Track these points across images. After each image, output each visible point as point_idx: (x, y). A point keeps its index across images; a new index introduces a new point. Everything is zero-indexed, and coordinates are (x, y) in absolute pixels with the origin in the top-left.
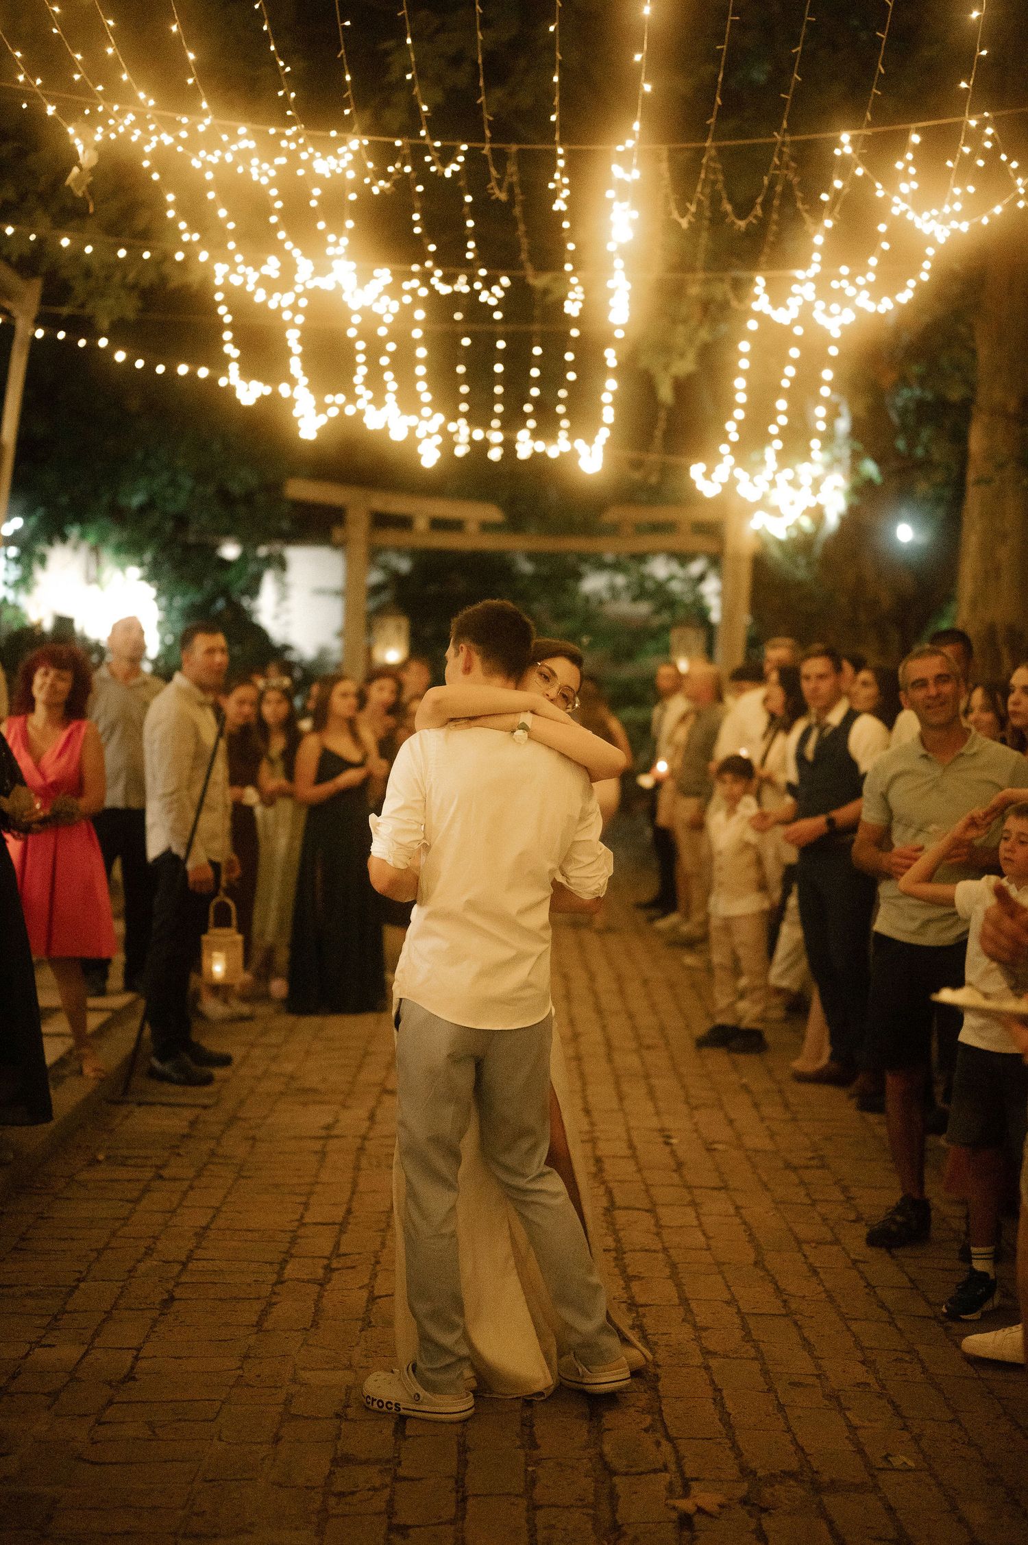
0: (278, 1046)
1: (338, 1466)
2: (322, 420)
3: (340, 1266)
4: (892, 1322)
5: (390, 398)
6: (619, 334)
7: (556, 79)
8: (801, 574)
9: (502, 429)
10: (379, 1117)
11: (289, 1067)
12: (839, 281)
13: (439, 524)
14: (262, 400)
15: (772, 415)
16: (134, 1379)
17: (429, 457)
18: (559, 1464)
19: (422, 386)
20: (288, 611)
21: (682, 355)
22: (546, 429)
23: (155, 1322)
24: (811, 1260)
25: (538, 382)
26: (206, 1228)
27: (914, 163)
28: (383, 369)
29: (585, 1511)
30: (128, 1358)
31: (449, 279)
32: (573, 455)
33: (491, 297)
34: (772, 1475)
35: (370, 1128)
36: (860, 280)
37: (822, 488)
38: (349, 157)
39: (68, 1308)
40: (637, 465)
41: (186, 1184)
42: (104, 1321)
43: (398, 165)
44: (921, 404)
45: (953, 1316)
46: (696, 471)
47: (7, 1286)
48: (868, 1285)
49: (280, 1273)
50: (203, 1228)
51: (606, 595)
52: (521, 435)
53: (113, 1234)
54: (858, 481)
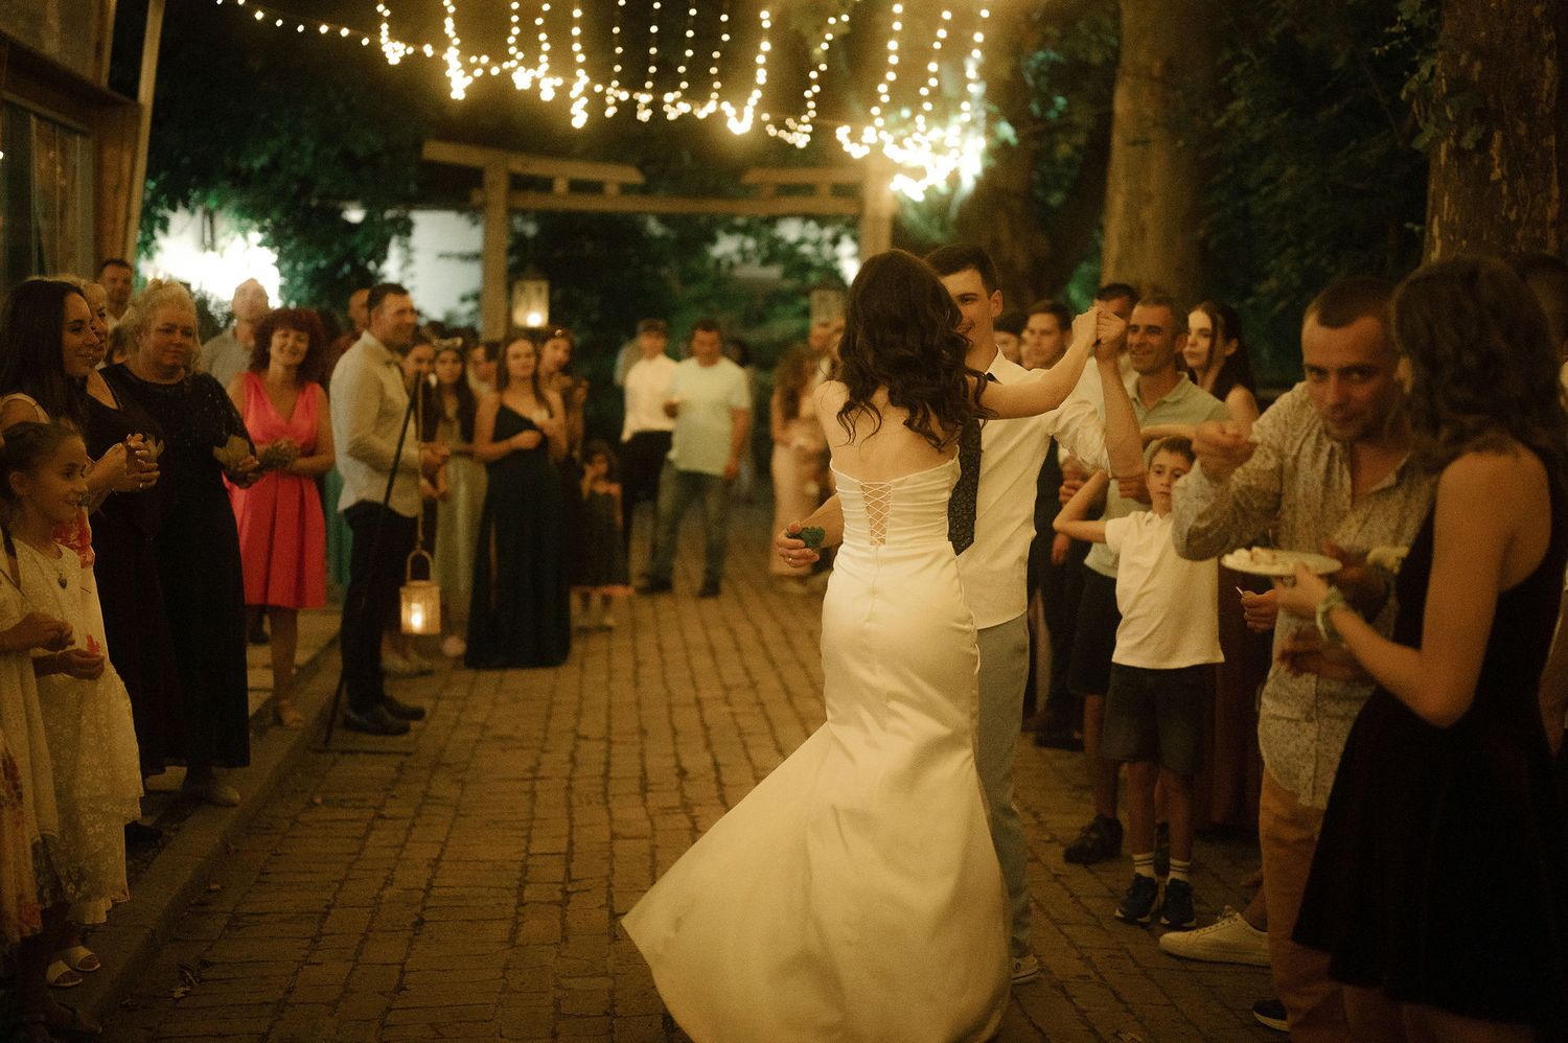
0: (465, 699)
2: (469, 80)
3: (575, 889)
4: (1100, 926)
5: (543, 58)
8: (937, 236)
9: (652, 91)
10: (579, 761)
11: (480, 717)
13: (577, 187)
14: (405, 59)
15: (924, 77)
16: (405, 988)
17: (579, 119)
19: (577, 47)
20: (412, 275)
22: (698, 92)
23: (411, 941)
25: (692, 44)
26: (438, 860)
28: (538, 31)
30: (395, 971)
32: (719, 116)
35: (572, 771)
37: (963, 151)
39: (325, 931)
41: (408, 823)
42: (362, 942)
44: (1054, 65)
46: (843, 132)
47: (261, 914)
48: (1073, 895)
49: (520, 894)
50: (435, 860)
51: (737, 259)
52: (669, 97)
53: (350, 866)
54: (994, 144)
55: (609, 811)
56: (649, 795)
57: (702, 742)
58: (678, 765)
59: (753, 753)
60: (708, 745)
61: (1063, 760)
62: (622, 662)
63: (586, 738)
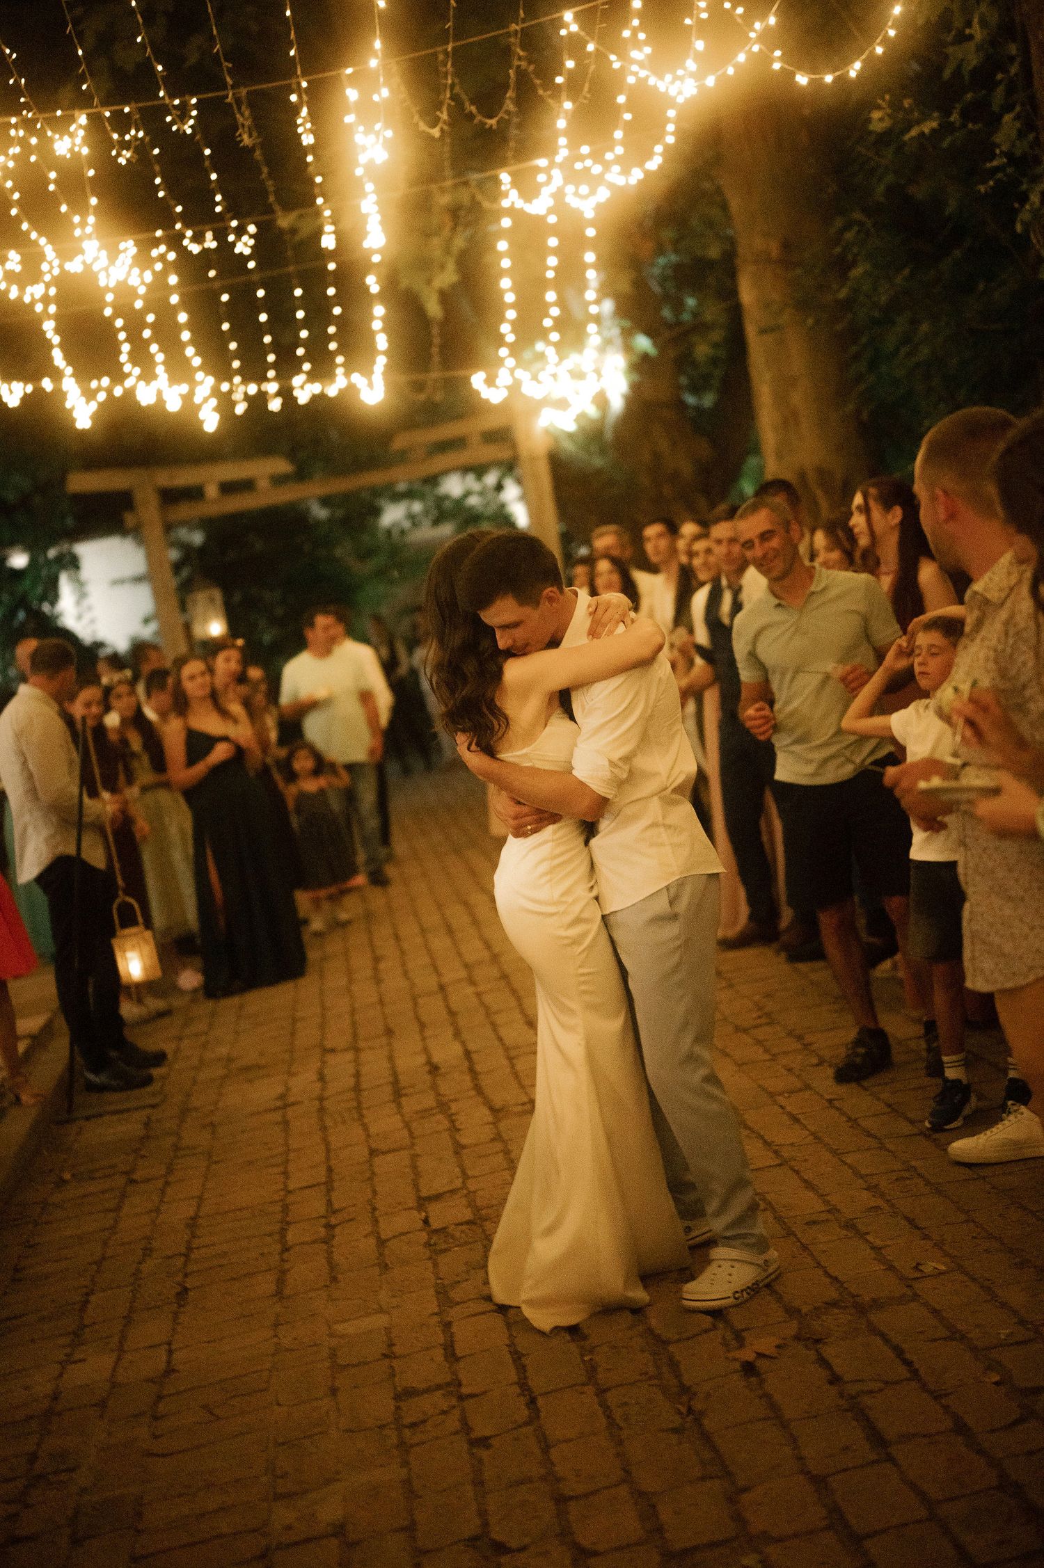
0: (205, 1033)
1: (402, 1400)
2: (93, 406)
3: (339, 1221)
4: (882, 1147)
5: (160, 370)
6: (376, 259)
7: (288, 13)
8: (598, 462)
9: (276, 378)
10: (328, 1078)
11: (223, 1051)
12: (583, 162)
13: (228, 488)
14: (26, 399)
15: (543, 309)
16: (174, 1371)
17: (210, 421)
18: (614, 1347)
19: (190, 351)
20: (90, 608)
21: (442, 267)
22: (322, 370)
23: (176, 1315)
24: (789, 1109)
25: (305, 323)
26: (195, 1218)
27: (642, 27)
28: (147, 343)
29: (653, 1382)
30: (162, 1353)
31: (198, 238)
32: (351, 389)
33: (244, 247)
34: (815, 1308)
35: (323, 1089)
36: (609, 156)
37: (602, 373)
38: (81, 133)
39: (86, 1322)
40: (418, 387)
41: (160, 1183)
42: (125, 1326)
43: (133, 132)
44: (677, 268)
45: (937, 1128)
46: (477, 380)
48: (849, 1119)
49: (283, 1239)
50: (192, 1218)
51: (407, 525)
52: (297, 380)
53: (105, 1244)
54: (635, 359)
55: (365, 1127)
56: (403, 1100)
57: (450, 1032)
58: (429, 1062)
59: (503, 1032)
60: (457, 1034)
61: (816, 972)
62: (361, 961)
63: (333, 1051)
